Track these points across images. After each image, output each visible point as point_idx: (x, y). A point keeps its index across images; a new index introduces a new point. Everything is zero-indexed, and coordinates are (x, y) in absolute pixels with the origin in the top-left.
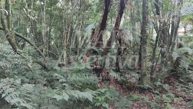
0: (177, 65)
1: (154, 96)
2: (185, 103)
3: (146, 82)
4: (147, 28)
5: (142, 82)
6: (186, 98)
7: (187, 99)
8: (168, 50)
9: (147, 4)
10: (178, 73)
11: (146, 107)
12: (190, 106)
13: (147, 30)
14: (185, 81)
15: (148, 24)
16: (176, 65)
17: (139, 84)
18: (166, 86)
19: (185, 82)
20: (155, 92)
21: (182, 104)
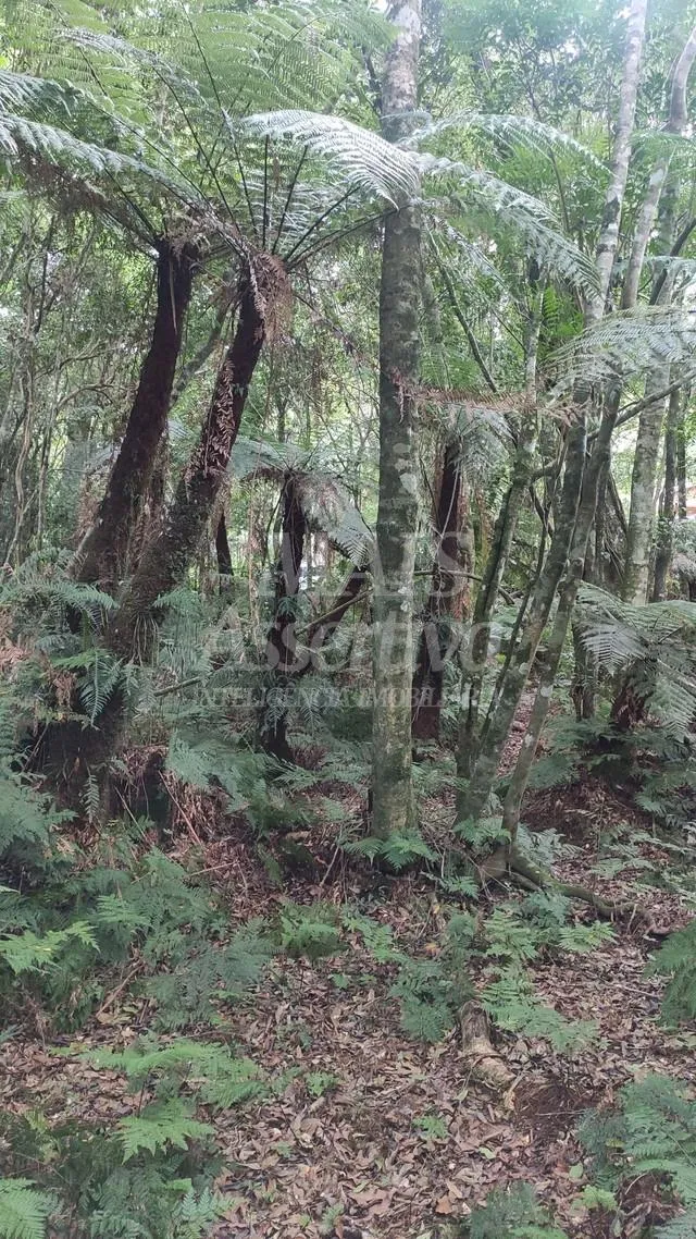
0: (631, 707)
1: (446, 917)
2: (635, 958)
3: (403, 821)
4: (406, 457)
5: (383, 819)
6: (647, 923)
7: (651, 934)
8: (543, 606)
9: (405, 299)
10: (639, 758)
11: (371, 996)
12: (656, 983)
13: (406, 470)
14: (669, 810)
15: (410, 432)
16: (623, 709)
17: (364, 832)
18: (542, 848)
19: (669, 819)
20: (454, 888)
21: (616, 967)
